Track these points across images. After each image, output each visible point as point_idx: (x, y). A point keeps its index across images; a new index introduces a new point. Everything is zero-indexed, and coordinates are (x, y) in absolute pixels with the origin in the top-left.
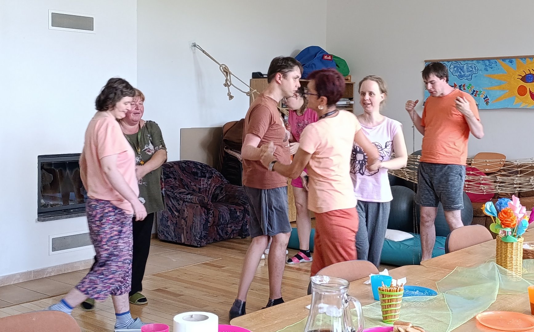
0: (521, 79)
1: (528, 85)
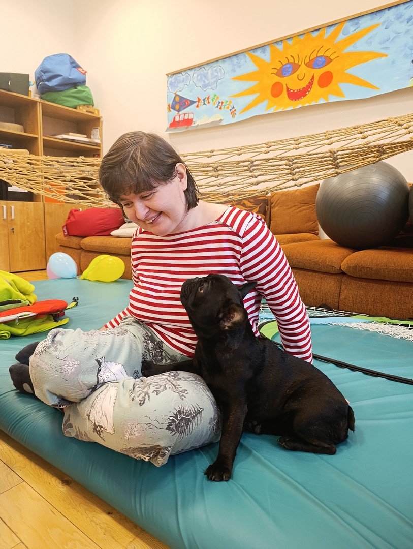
0: (276, 74)
1: (284, 81)
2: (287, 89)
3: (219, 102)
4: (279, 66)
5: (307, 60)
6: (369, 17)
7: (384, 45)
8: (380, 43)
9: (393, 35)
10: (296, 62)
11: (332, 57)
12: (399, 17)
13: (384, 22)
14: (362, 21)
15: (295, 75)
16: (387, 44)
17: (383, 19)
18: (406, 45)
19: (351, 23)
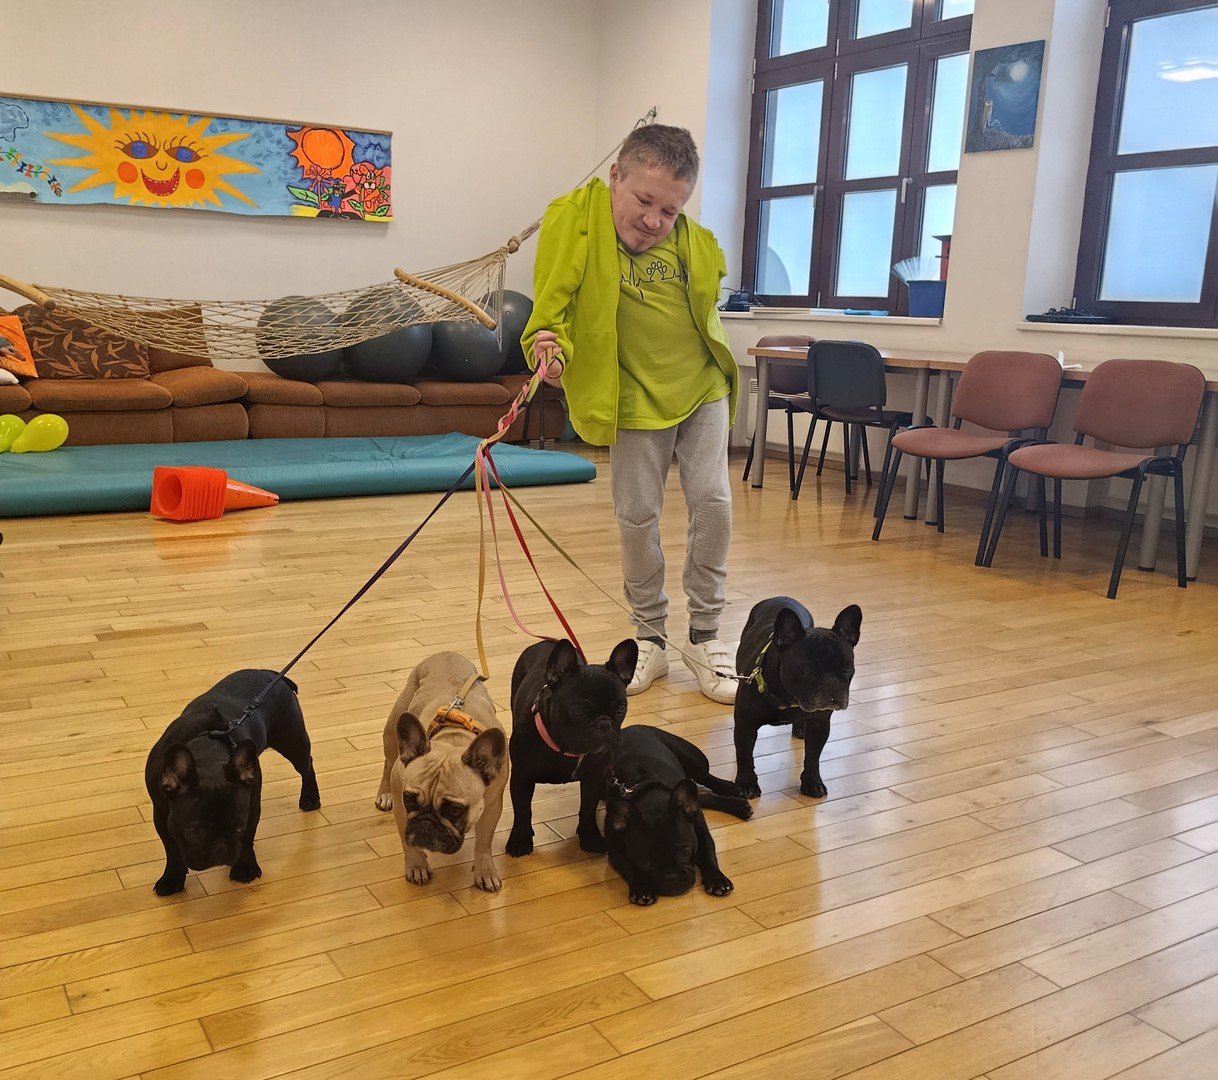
0: (122, 150)
1: (138, 163)
2: (144, 176)
3: (24, 165)
4: (127, 141)
5: (168, 147)
6: (237, 122)
7: (257, 160)
8: (253, 156)
9: (265, 153)
10: (153, 144)
11: (200, 154)
12: (269, 135)
13: (254, 135)
14: (231, 123)
15: (152, 161)
16: (260, 160)
17: (253, 131)
18: (279, 168)
19: (218, 121)
